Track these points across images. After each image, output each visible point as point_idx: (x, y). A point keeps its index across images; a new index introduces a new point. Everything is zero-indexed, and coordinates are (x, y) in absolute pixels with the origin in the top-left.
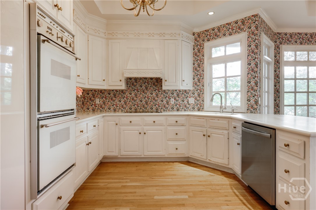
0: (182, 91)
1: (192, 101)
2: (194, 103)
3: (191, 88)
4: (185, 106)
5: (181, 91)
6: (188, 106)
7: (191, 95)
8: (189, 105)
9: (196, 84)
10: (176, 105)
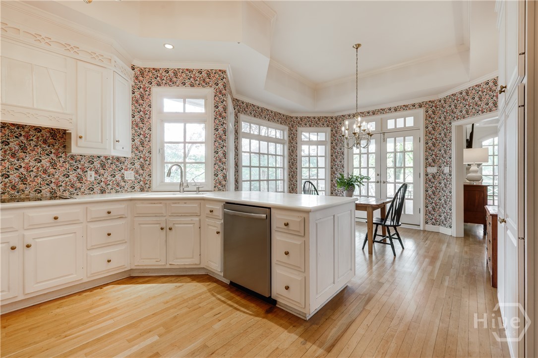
0: (111, 158)
1: (130, 175)
2: (133, 179)
3: (129, 155)
4: (118, 185)
5: (109, 159)
6: (123, 184)
7: (128, 166)
8: (125, 182)
9: (137, 149)
10: (98, 183)
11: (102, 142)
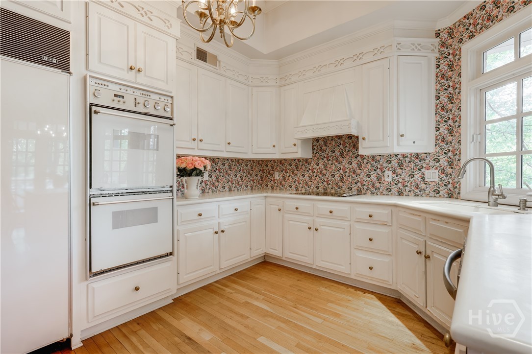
1: (432, 175)
2: (437, 180)
3: (431, 149)
4: (417, 187)
5: (407, 156)
6: (423, 186)
7: (431, 164)
8: (425, 184)
9: (443, 140)
10: (396, 184)
11: (383, 140)
